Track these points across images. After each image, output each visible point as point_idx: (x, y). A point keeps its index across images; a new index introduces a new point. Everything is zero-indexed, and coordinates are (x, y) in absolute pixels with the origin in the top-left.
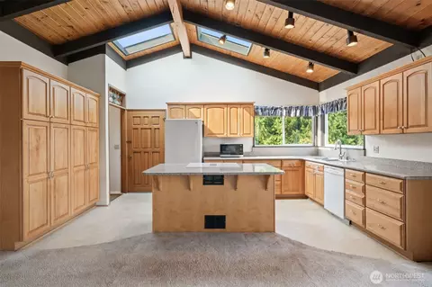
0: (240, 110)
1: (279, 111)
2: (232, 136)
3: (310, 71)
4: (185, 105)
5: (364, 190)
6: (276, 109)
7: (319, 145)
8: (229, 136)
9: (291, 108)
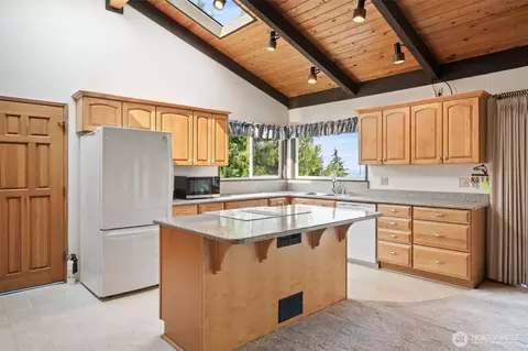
0: (211, 122)
1: (251, 129)
2: (200, 163)
3: (312, 81)
4: (123, 101)
5: (411, 226)
6: (247, 126)
7: (289, 176)
8: (195, 162)
9: (263, 126)
